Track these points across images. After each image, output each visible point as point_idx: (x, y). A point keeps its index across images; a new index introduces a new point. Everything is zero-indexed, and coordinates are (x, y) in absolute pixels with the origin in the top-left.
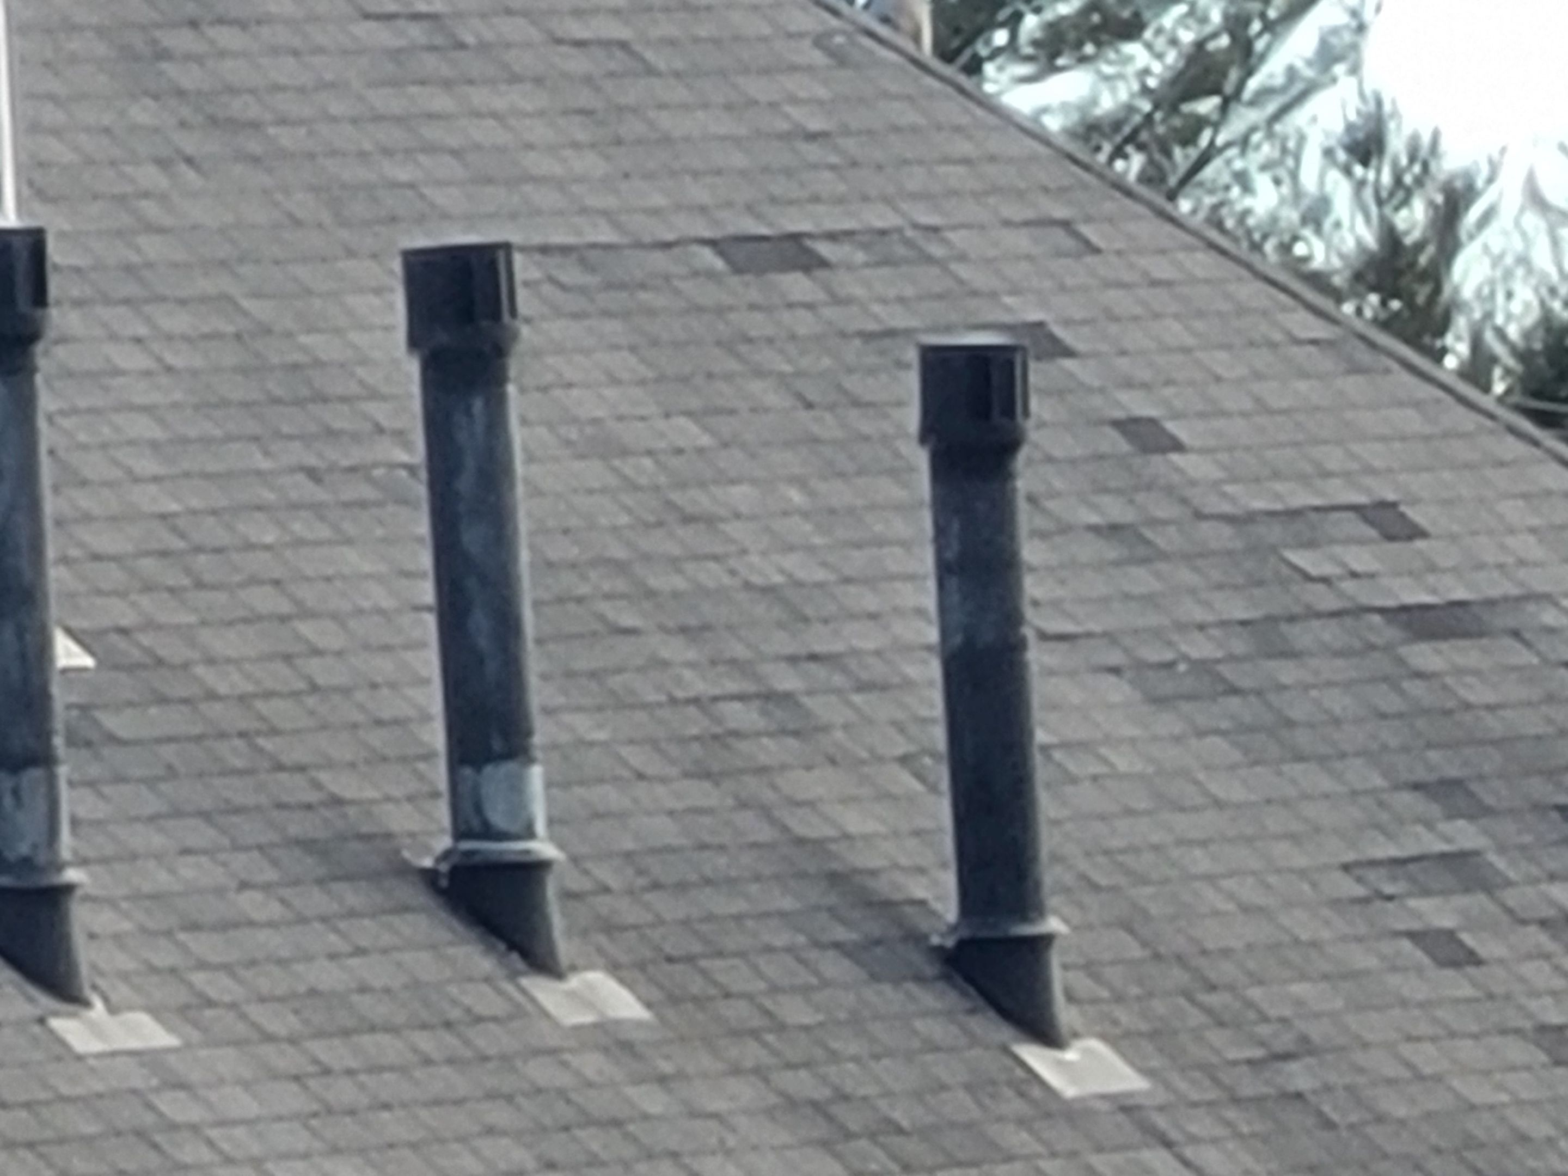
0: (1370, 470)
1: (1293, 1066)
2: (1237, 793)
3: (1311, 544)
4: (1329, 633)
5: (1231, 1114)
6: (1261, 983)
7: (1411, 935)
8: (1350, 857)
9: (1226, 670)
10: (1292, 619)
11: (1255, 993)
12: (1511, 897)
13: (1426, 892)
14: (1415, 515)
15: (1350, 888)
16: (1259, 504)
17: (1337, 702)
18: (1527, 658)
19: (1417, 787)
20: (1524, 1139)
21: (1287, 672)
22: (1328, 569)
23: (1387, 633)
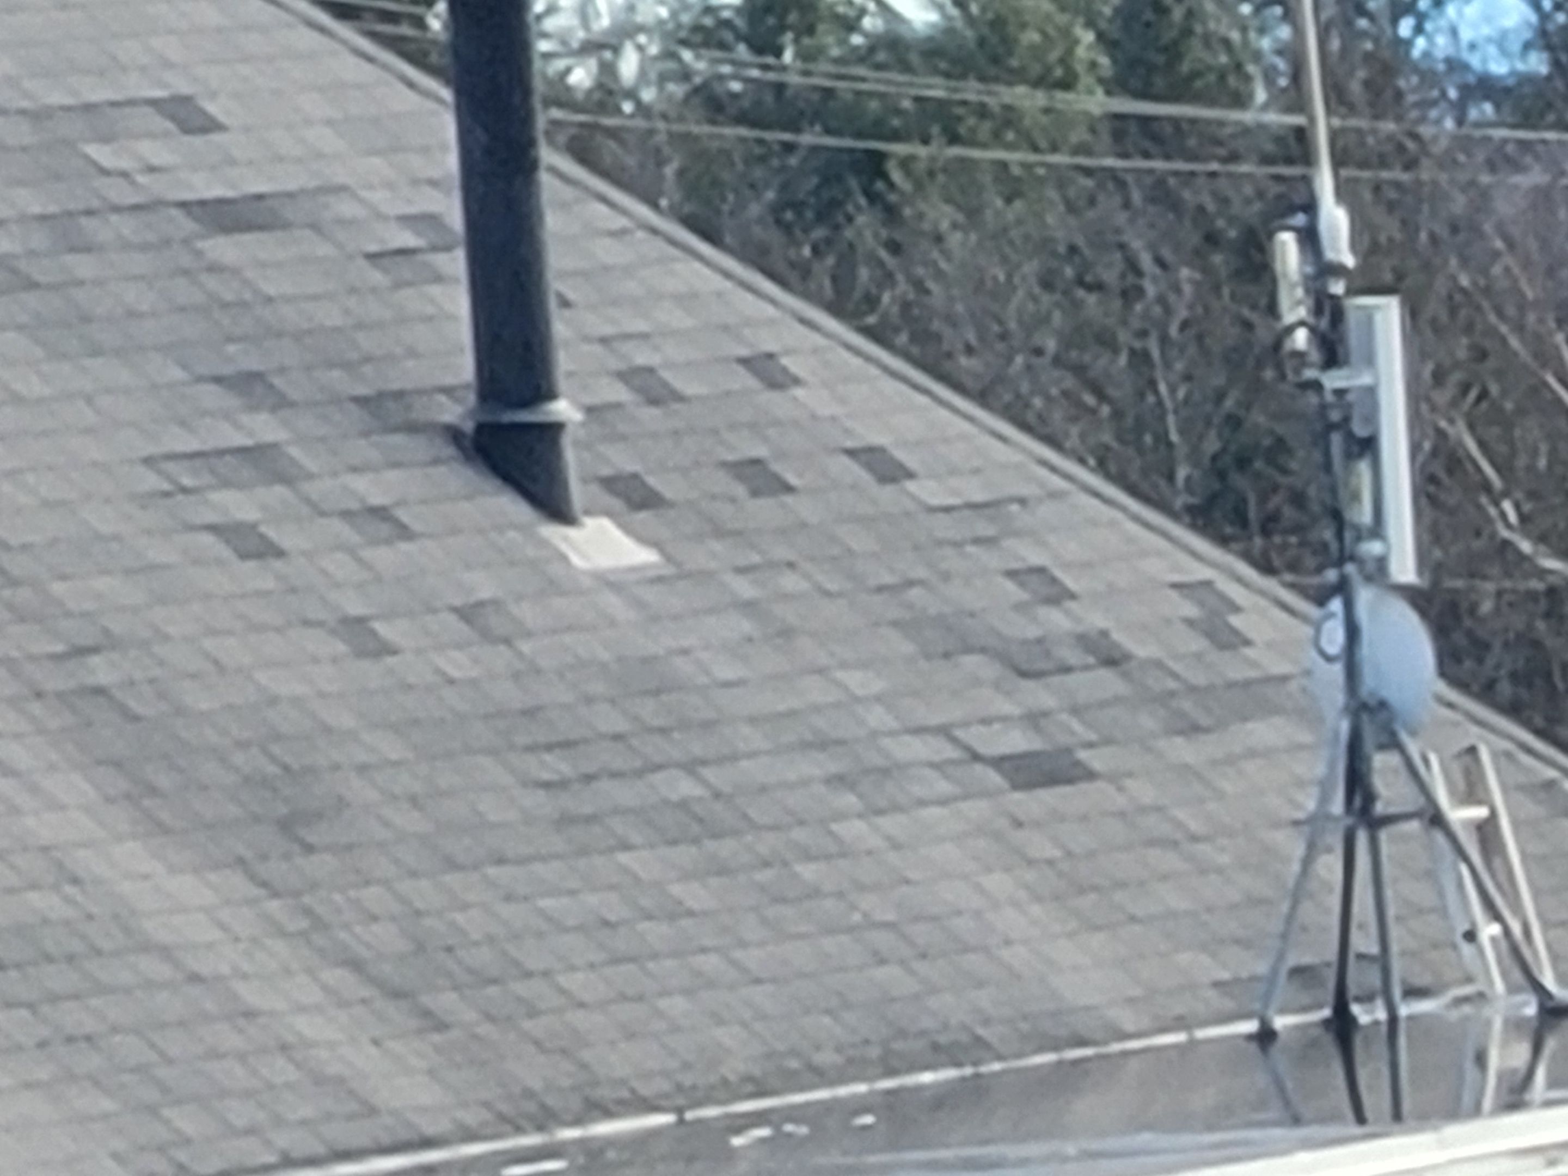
0: (168, 65)
1: (95, 660)
2: (34, 387)
3: (106, 139)
4: (126, 226)
5: (36, 708)
6: (63, 577)
7: (213, 528)
8: (151, 449)
9: (22, 265)
10: (89, 213)
11: (58, 588)
12: (313, 489)
13: (226, 484)
14: (212, 108)
15: (151, 481)
16: (57, 98)
17: (133, 295)
18: (324, 249)
19: (218, 380)
20: (327, 730)
21: (83, 266)
22: (125, 164)
23: (186, 224)
